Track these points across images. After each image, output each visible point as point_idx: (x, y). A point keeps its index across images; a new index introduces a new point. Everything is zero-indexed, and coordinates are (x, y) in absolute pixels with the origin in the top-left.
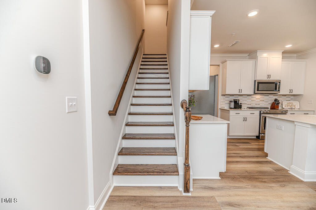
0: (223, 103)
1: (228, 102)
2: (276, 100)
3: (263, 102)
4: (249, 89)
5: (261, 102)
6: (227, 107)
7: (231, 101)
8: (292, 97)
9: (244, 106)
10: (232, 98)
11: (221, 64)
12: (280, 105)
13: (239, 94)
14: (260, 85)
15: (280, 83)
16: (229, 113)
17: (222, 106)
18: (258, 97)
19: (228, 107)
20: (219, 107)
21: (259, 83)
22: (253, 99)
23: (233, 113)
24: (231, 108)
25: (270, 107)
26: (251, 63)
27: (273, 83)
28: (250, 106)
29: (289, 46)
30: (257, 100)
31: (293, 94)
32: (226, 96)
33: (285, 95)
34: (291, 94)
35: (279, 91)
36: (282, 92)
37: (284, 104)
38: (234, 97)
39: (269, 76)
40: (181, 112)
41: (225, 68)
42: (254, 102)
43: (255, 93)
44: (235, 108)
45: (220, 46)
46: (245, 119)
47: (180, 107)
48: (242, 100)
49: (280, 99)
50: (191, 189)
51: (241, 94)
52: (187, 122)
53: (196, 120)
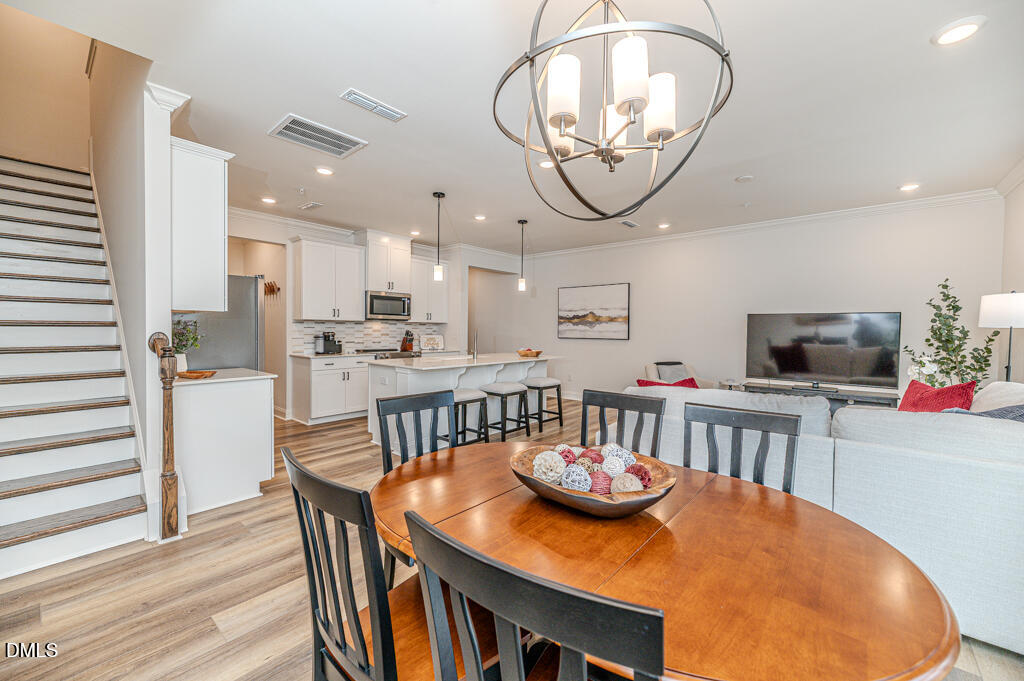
0: (299, 343)
1: (311, 339)
2: (407, 333)
3: (387, 338)
4: (355, 310)
5: (383, 338)
6: (308, 352)
7: (317, 337)
8: (435, 328)
9: (346, 348)
10: (320, 329)
11: (290, 246)
12: (415, 343)
13: (334, 319)
14: (375, 301)
15: (409, 299)
16: (309, 365)
17: (297, 349)
18: (377, 326)
19: (312, 351)
20: (289, 352)
21: (373, 297)
22: (366, 331)
23: (317, 363)
24: (317, 353)
25: (399, 349)
26: (355, 252)
27: (399, 299)
28: (361, 347)
29: (416, 233)
30: (376, 334)
31: (433, 320)
32: (305, 325)
33: (421, 324)
34: (429, 321)
35: (409, 315)
36: (413, 319)
37: (421, 342)
38: (329, 325)
39: (390, 285)
40: (152, 363)
41: (298, 254)
42: (369, 338)
43: (367, 319)
44: (326, 352)
45: (277, 203)
46: (346, 376)
47: (148, 351)
48: (341, 334)
49: (415, 332)
50: (183, 528)
51: (337, 319)
52: (167, 379)
53: (197, 378)
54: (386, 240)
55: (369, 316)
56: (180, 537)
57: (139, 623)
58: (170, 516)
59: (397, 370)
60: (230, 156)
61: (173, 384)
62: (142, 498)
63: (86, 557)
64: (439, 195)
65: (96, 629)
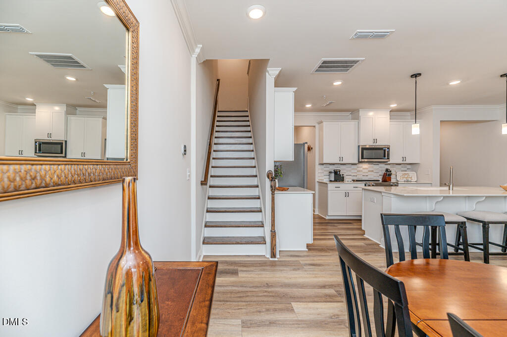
0: (321, 175)
1: (327, 173)
2: (387, 170)
3: (372, 173)
4: (352, 156)
5: (370, 173)
6: (326, 180)
7: (330, 172)
8: (409, 167)
9: (347, 179)
10: (332, 168)
11: (317, 126)
12: (392, 176)
13: (339, 162)
14: (364, 151)
15: (388, 148)
16: (327, 187)
17: (321, 178)
18: (365, 166)
19: (328, 180)
20: (317, 180)
21: (363, 149)
22: (359, 169)
23: (331, 186)
24: (331, 181)
25: (381, 180)
26: (352, 124)
27: (381, 149)
28: (355, 178)
29: (393, 106)
30: (364, 171)
31: (407, 162)
32: (325, 166)
33: (397, 164)
34: (404, 162)
35: (388, 158)
36: (391, 161)
37: (398, 175)
38: (336, 166)
39: (375, 141)
40: (268, 183)
41: (321, 130)
42: (361, 173)
43: (359, 162)
44: (336, 180)
45: (312, 106)
46: (347, 195)
47: (267, 178)
48: (344, 171)
49: (393, 170)
50: (278, 256)
51: (342, 162)
52: (273, 189)
53: (282, 190)
54: (371, 114)
55: (360, 160)
56: (276, 259)
57: (266, 292)
58: (273, 249)
59: (383, 194)
60: (295, 89)
61: (275, 192)
62: (264, 238)
63: (249, 256)
64: (415, 76)
65: (253, 287)
